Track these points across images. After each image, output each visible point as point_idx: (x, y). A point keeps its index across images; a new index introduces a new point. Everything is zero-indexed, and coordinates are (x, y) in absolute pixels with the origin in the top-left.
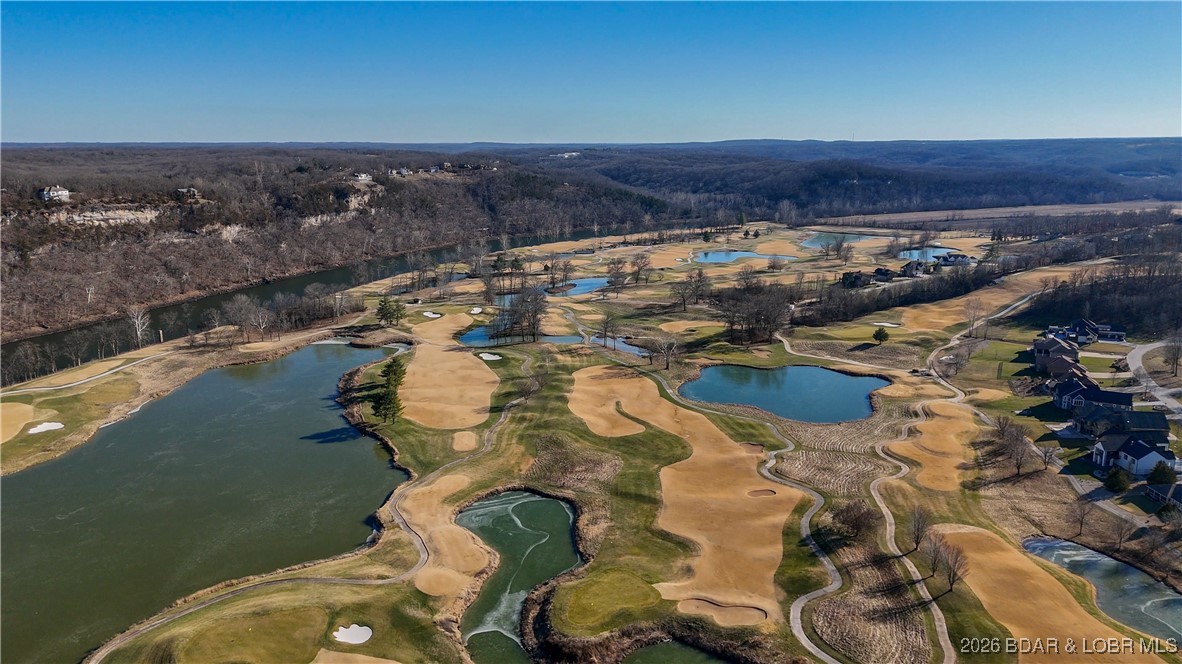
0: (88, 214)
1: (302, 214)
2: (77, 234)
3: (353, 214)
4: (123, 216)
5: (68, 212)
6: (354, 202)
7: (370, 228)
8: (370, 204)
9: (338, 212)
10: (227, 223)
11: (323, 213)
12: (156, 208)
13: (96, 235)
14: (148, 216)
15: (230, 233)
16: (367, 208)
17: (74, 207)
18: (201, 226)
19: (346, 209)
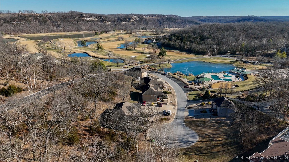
0: (87, 18)
1: (121, 21)
2: (85, 21)
3: (132, 22)
4: (93, 19)
5: (85, 18)
6: (132, 20)
7: (134, 25)
8: (135, 21)
9: (128, 22)
10: (108, 22)
11: (125, 22)
12: (97, 18)
13: (88, 21)
14: (96, 19)
15: (108, 23)
16: (134, 22)
17: (86, 17)
18: (103, 22)
19: (130, 21)
